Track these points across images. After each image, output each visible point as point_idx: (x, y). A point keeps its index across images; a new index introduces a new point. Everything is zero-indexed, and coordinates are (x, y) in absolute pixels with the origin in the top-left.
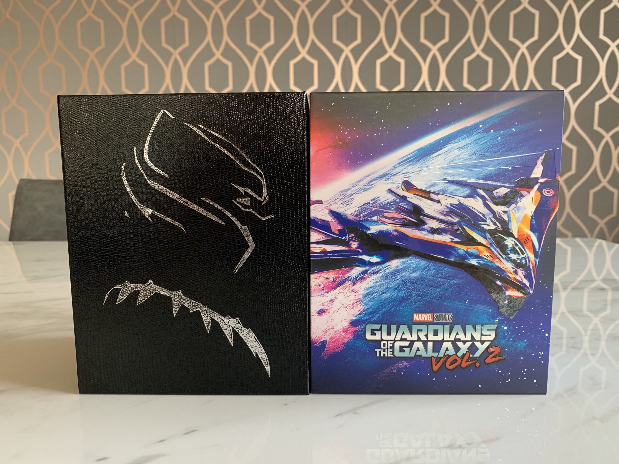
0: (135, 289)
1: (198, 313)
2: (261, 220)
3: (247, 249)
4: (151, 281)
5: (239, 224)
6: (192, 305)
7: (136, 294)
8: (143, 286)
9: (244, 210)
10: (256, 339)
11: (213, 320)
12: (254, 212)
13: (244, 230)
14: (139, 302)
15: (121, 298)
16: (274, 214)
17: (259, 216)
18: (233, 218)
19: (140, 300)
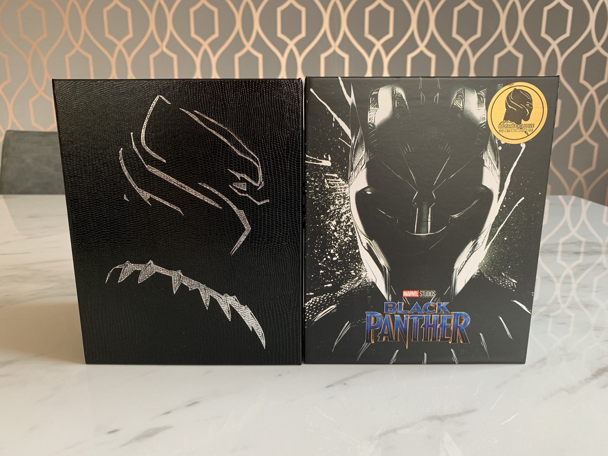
0: (136, 269)
1: (197, 291)
2: (256, 204)
3: (243, 232)
4: (151, 262)
5: (235, 208)
6: (191, 284)
7: (136, 273)
8: (143, 266)
9: (240, 194)
10: (252, 315)
11: (211, 297)
12: (250, 197)
13: (241, 214)
14: (140, 281)
15: (122, 278)
16: (270, 199)
17: (255, 201)
18: (229, 202)
19: (141, 279)
